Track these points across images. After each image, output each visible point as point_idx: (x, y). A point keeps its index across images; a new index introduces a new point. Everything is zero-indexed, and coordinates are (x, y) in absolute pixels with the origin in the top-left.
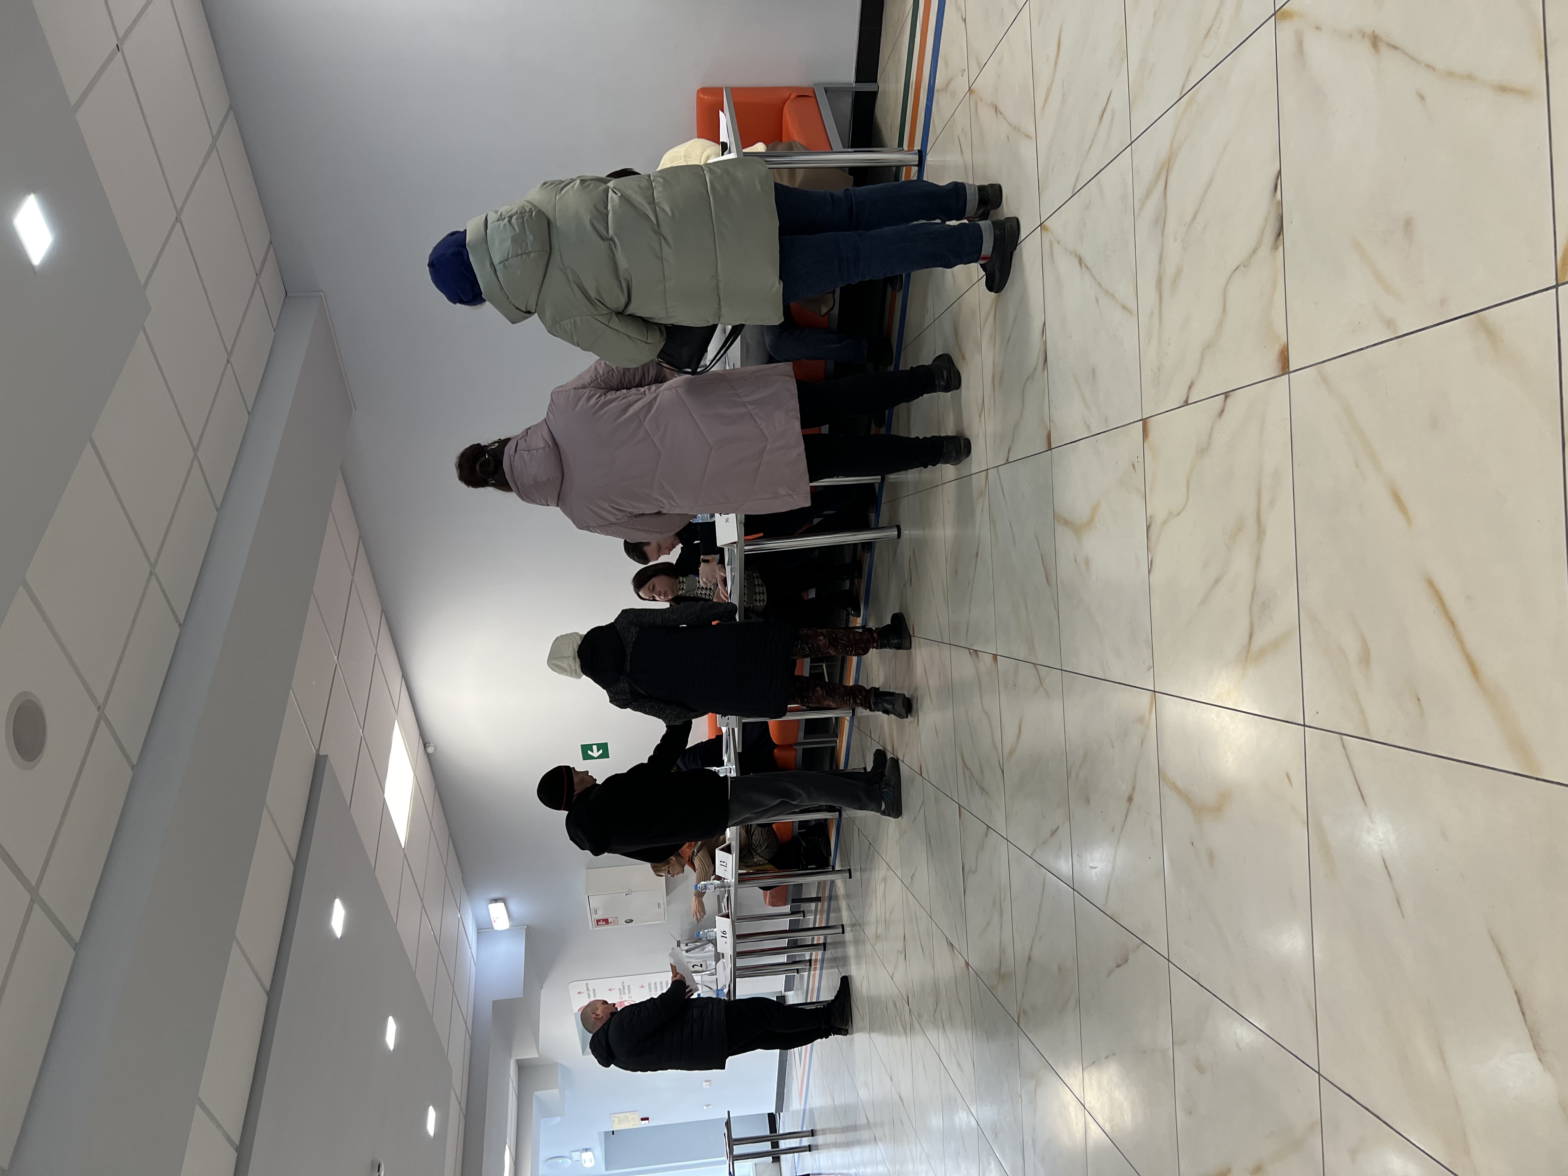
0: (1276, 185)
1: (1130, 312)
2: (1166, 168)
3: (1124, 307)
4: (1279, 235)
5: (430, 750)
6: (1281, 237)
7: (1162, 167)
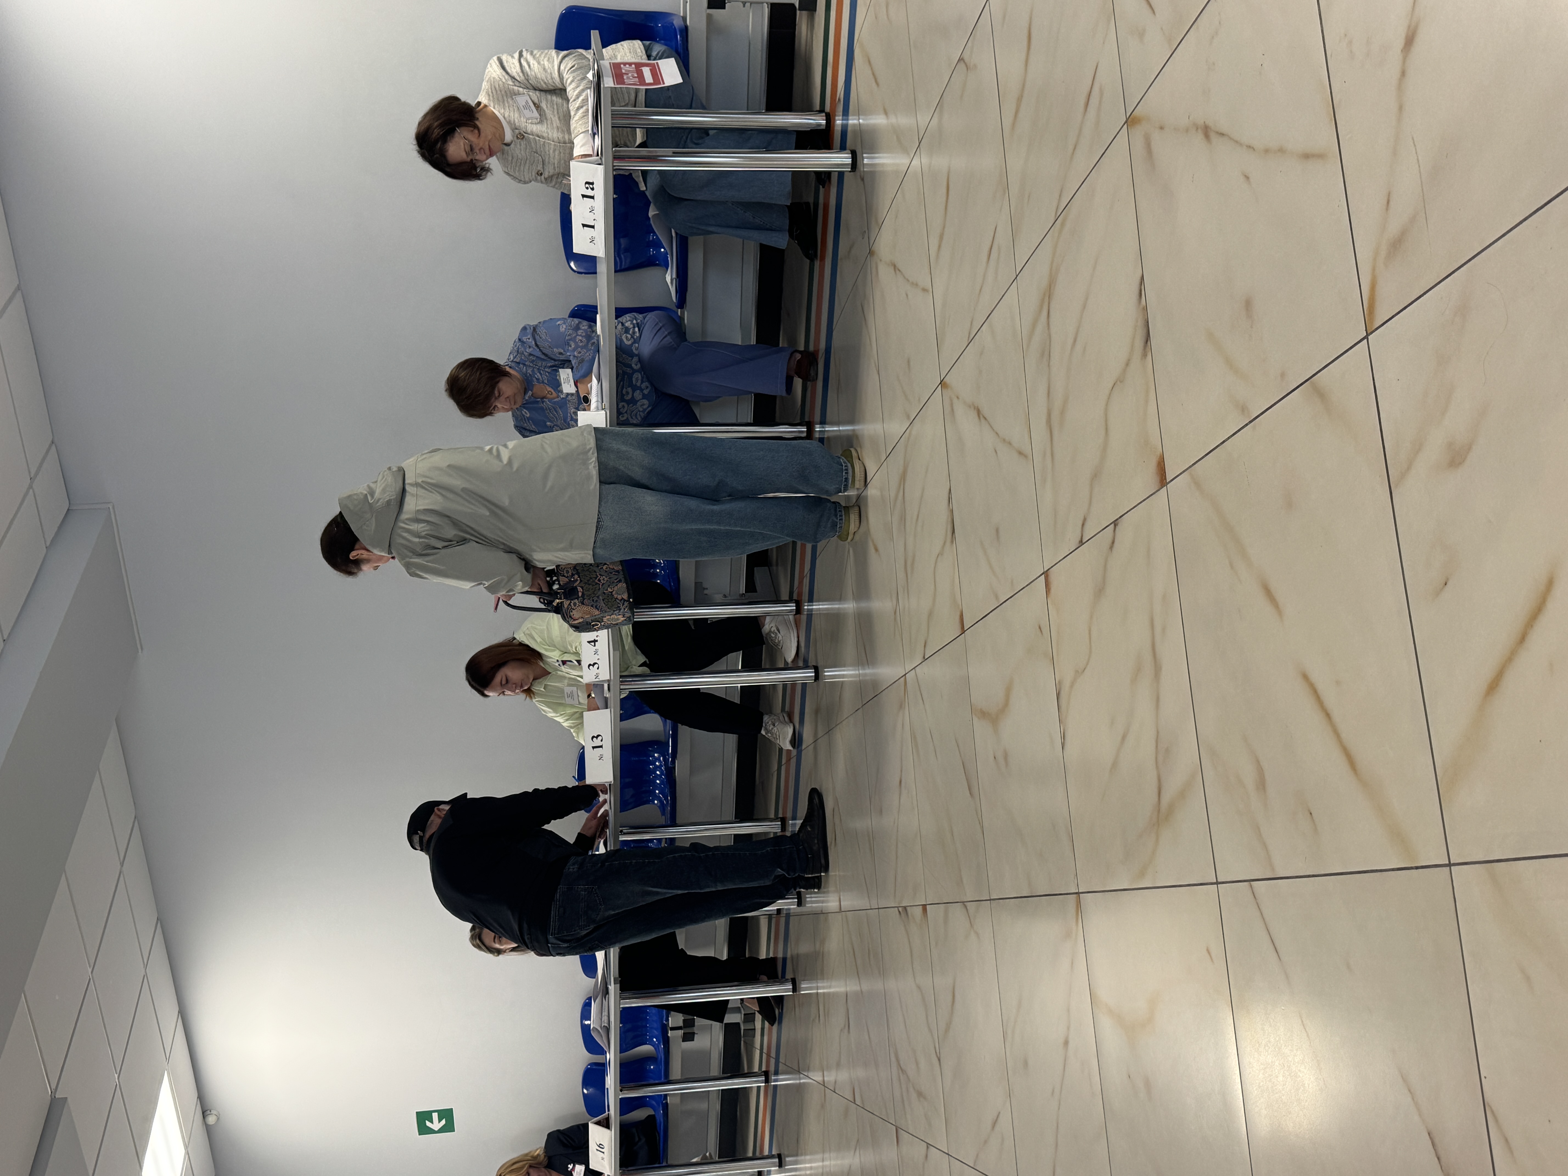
0: (1141, 291)
1: (1026, 456)
2: (1048, 294)
3: (1020, 453)
4: (1147, 341)
5: (211, 1120)
6: (1149, 342)
7: (1044, 294)
